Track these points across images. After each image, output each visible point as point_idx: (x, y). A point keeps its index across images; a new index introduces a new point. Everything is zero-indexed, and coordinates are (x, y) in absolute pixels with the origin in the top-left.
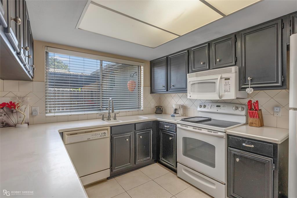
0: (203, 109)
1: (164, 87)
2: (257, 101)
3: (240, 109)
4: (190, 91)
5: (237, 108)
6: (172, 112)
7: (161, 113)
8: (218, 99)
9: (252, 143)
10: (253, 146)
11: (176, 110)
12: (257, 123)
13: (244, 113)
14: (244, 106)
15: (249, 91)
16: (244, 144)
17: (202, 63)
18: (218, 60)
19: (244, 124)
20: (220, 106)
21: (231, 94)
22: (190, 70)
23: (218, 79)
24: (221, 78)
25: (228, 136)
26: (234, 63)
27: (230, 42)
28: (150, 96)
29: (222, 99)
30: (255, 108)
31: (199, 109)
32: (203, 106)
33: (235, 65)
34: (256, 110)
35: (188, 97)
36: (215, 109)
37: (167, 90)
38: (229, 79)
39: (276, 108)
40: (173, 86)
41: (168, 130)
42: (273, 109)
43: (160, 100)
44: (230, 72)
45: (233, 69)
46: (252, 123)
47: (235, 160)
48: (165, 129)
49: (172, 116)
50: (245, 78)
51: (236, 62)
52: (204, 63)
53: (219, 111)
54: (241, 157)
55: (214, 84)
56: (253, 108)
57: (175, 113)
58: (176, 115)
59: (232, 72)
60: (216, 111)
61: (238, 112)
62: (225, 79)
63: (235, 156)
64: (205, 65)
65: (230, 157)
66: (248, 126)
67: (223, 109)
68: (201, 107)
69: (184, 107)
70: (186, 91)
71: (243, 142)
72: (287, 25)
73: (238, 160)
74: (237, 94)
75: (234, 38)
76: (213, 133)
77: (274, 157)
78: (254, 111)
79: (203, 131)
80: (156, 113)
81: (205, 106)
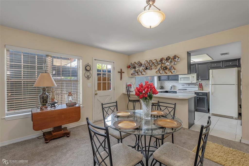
1: (167, 78)
2: (202, 83)
4: (180, 80)
5: (195, 85)
6: (170, 88)
7: (163, 89)
10: (202, 94)
12: (202, 89)
13: (198, 87)
14: (197, 85)
19: (198, 90)
21: (195, 81)
24: (192, 76)
25: (195, 92)
28: (158, 81)
30: (201, 85)
35: (179, 82)
36: (188, 86)
37: (168, 80)
38: (194, 77)
40: (172, 78)
42: (206, 85)
43: (161, 83)
45: (196, 74)
46: (200, 89)
47: (197, 98)
50: (198, 77)
51: (196, 72)
53: (189, 87)
54: (199, 97)
58: (172, 89)
59: (195, 75)
61: (196, 87)
67: (191, 86)
68: (182, 85)
69: (174, 86)
70: (178, 80)
71: (199, 93)
72: (209, 64)
73: (198, 98)
74: (196, 81)
75: (195, 65)
76: (190, 92)
77: (207, 96)
78: (201, 86)
79: (187, 92)
80: (161, 89)
81: (184, 85)
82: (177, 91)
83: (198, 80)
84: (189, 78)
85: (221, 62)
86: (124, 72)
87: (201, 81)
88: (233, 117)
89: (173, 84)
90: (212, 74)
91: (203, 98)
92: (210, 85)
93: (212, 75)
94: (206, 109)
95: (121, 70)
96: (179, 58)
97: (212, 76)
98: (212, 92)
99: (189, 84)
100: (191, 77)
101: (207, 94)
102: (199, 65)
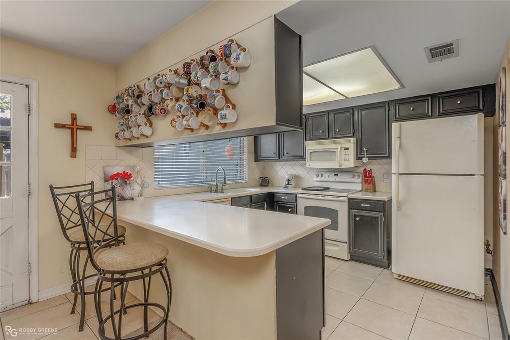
0: (319, 179)
1: (275, 154)
2: (371, 169)
3: (357, 177)
4: (309, 159)
5: (354, 176)
6: (284, 183)
7: (267, 186)
8: (339, 167)
9: (368, 203)
10: (369, 205)
11: (289, 180)
12: (371, 188)
13: (360, 180)
14: (359, 174)
15: (365, 160)
16: (362, 205)
17: (321, 132)
18: (337, 130)
19: (360, 191)
20: (337, 175)
21: (350, 163)
22: (308, 138)
23: (338, 148)
24: (341, 148)
25: (349, 199)
26: (352, 135)
27: (348, 114)
28: (254, 164)
29: (343, 167)
30: (369, 175)
31: (316, 179)
32: (320, 176)
33: (353, 136)
34: (370, 177)
35: (307, 166)
36: (332, 178)
37: (279, 158)
38: (348, 149)
39: (385, 175)
40: (287, 153)
41: (285, 201)
42: (383, 176)
43: (264, 169)
44: (349, 142)
45: (352, 140)
46: (367, 189)
47: (355, 218)
48: (283, 201)
49: (284, 188)
50: (361, 149)
51: (353, 134)
52: (323, 132)
53: (337, 180)
54: (360, 216)
55: (334, 153)
56: (368, 175)
57: (288, 184)
58: (289, 186)
59: (351, 143)
60: (334, 180)
61: (354, 180)
62: (345, 149)
63: (356, 216)
64: (324, 134)
65: (352, 218)
66: (364, 192)
67: (342, 177)
68: (318, 176)
69: (297, 178)
70: (304, 160)
71: (362, 203)
72: (392, 108)
73: (357, 219)
74: (355, 163)
75: (351, 111)
76: (336, 199)
77: (384, 211)
78: (368, 179)
79: (327, 198)
80: (262, 185)
81: (322, 176)
82: (299, 195)
83: (359, 158)
84: (335, 152)
85: (428, 100)
86: (88, 128)
87: (368, 164)
88: (468, 293)
89: (294, 172)
90: (400, 138)
91: (371, 217)
92: (393, 176)
93: (398, 143)
94: (381, 254)
95: (74, 118)
96: (244, 50)
97: (401, 146)
98: (400, 199)
99: (336, 172)
100: (339, 148)
101: (384, 207)
102: (363, 112)
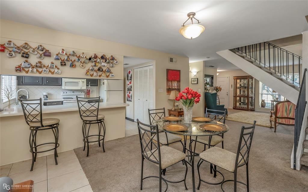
2: (90, 90)
4: (64, 85)
5: (82, 93)
6: (42, 97)
8: (80, 89)
35: (63, 88)
37: (42, 84)
38: (84, 82)
42: (92, 92)
50: (89, 82)
67: (76, 93)
68: (64, 93)
78: (88, 93)
81: (66, 92)
82: (64, 102)
83: (87, 86)
84: (78, 83)
87: (90, 87)
92: (105, 91)
99: (74, 91)
100: (80, 81)
